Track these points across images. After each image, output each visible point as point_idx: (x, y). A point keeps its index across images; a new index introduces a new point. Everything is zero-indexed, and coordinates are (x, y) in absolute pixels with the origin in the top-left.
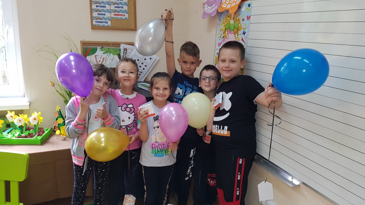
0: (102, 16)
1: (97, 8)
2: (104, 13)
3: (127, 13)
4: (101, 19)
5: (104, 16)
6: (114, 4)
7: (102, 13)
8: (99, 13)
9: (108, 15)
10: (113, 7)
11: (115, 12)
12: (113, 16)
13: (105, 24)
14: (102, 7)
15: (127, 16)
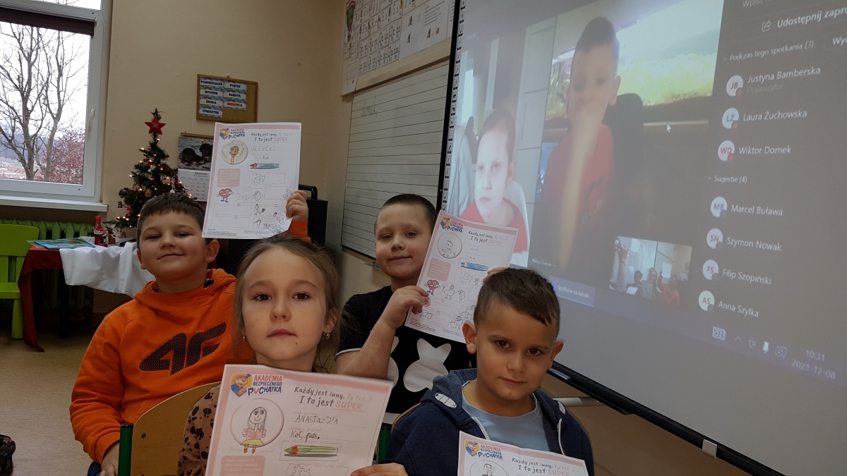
0: (212, 104)
1: (206, 94)
2: (214, 101)
3: (245, 102)
4: (209, 108)
5: (214, 104)
6: (229, 91)
7: (212, 100)
8: (209, 100)
9: (219, 103)
10: (227, 95)
11: (229, 101)
12: (226, 105)
13: (215, 114)
14: (213, 93)
15: (244, 106)
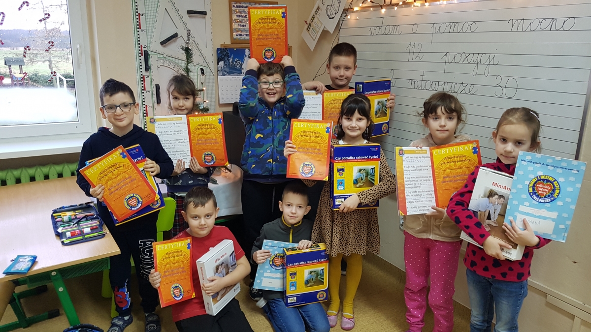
0: (243, 28)
1: (238, 18)
4: (241, 31)
5: (244, 28)
7: (242, 24)
8: (240, 24)
14: (243, 16)
